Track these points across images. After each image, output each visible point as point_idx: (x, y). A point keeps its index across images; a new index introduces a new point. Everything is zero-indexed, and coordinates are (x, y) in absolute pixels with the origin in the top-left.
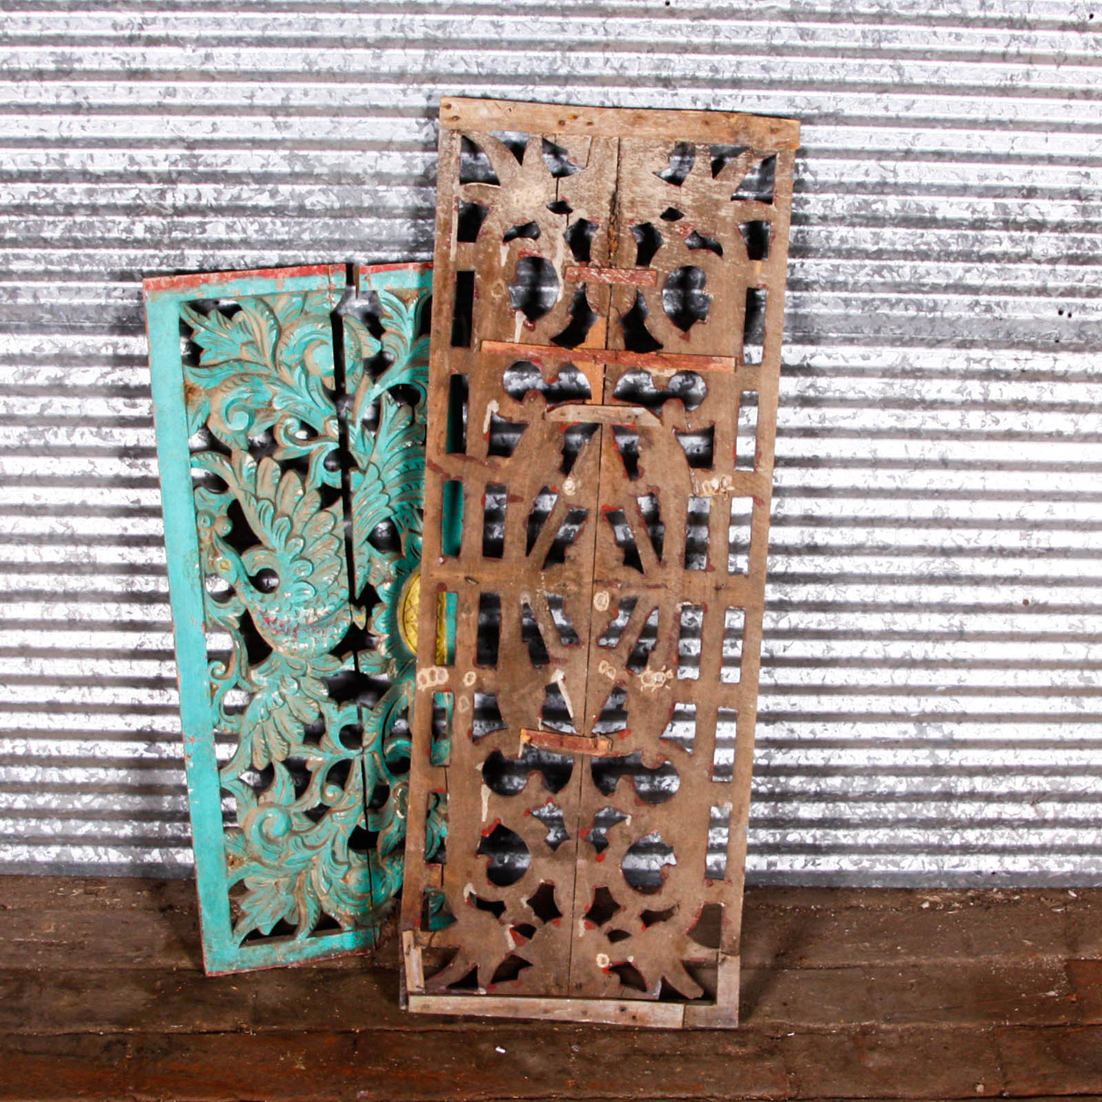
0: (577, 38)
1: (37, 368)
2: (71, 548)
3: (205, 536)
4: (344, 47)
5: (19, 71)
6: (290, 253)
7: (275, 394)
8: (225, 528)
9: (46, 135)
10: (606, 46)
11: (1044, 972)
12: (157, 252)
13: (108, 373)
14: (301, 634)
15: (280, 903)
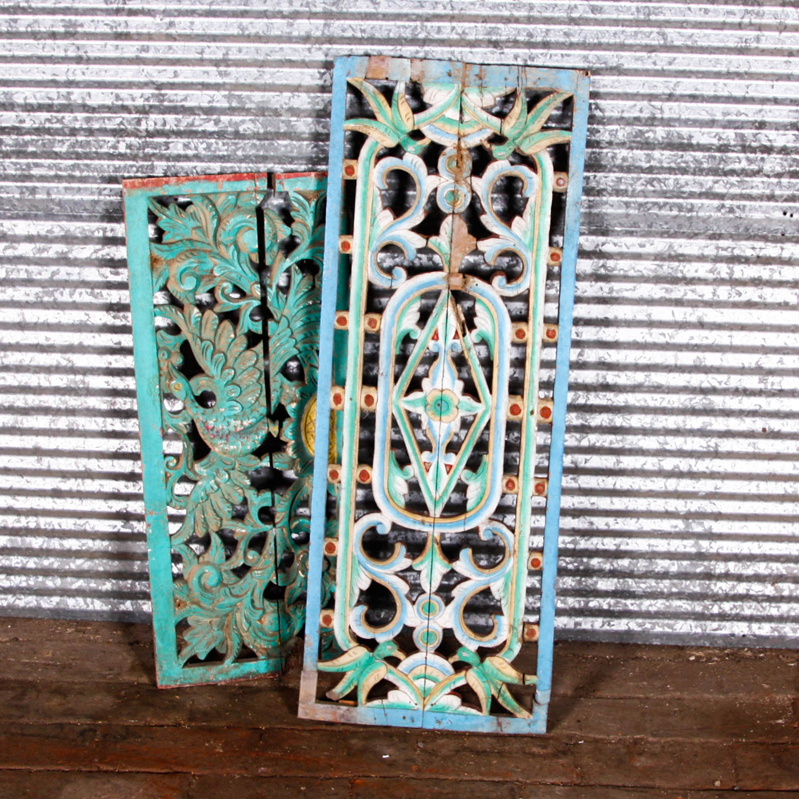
0: (431, 12)
1: (49, 245)
2: (72, 377)
3: (164, 366)
4: (267, 17)
5: (39, 33)
6: (229, 165)
7: (215, 265)
8: (178, 360)
9: (57, 78)
10: (452, 18)
11: (775, 706)
12: (134, 163)
13: (99, 250)
14: (231, 438)
15: (213, 637)
